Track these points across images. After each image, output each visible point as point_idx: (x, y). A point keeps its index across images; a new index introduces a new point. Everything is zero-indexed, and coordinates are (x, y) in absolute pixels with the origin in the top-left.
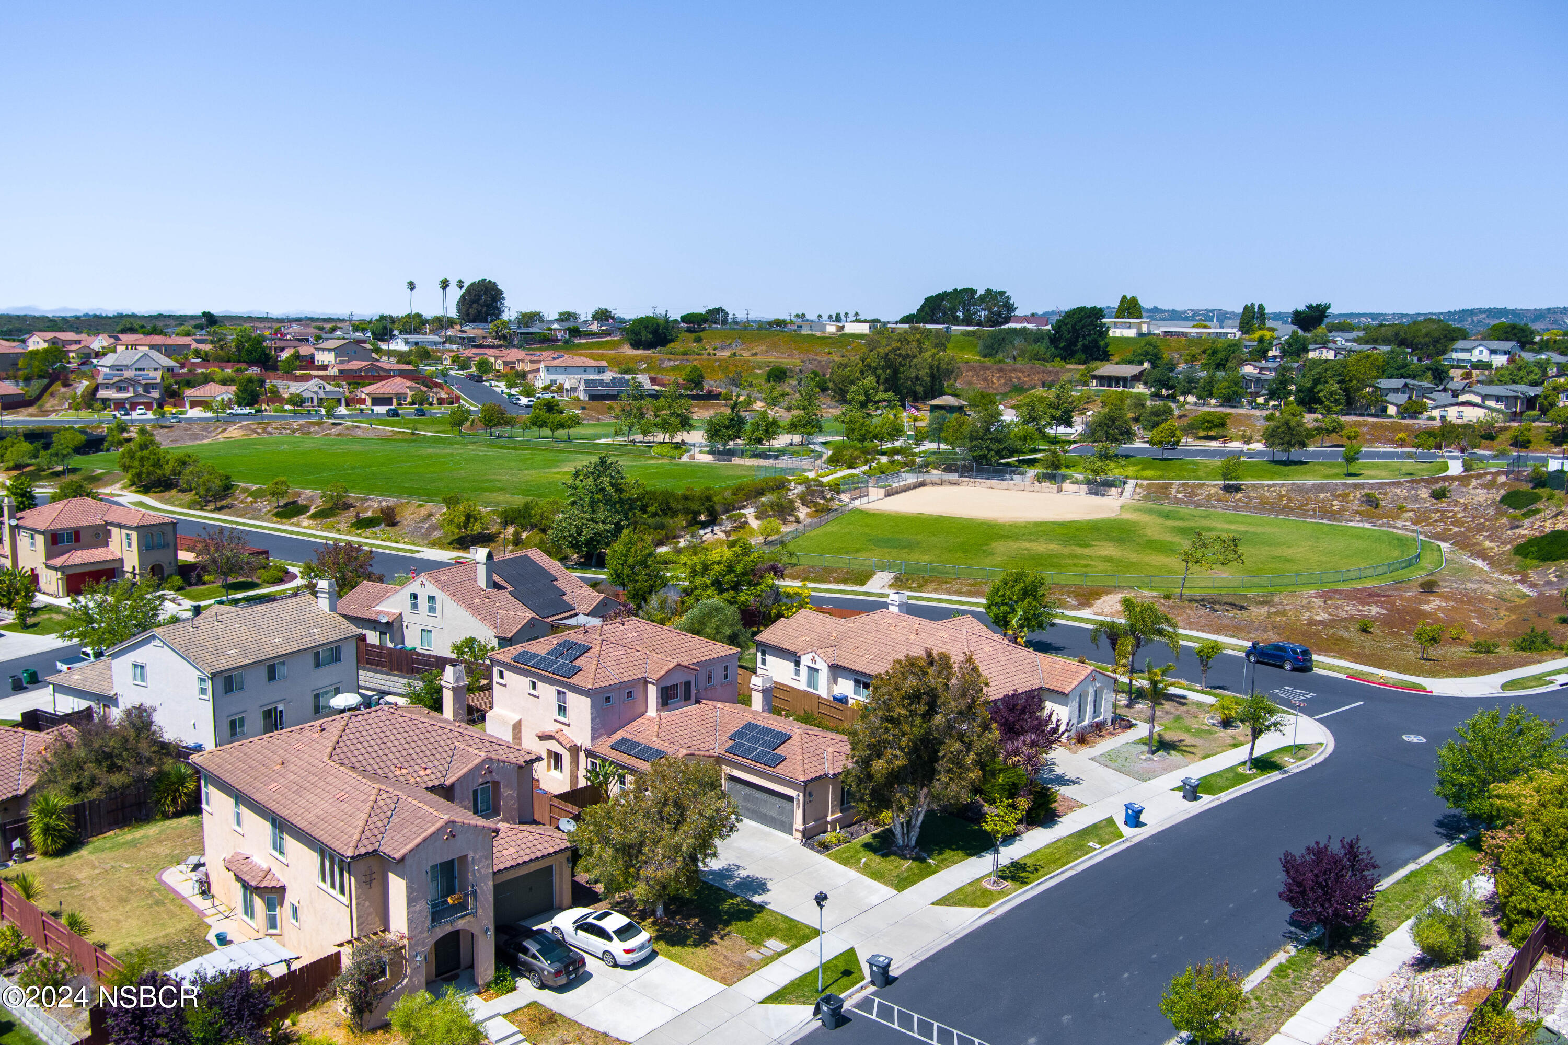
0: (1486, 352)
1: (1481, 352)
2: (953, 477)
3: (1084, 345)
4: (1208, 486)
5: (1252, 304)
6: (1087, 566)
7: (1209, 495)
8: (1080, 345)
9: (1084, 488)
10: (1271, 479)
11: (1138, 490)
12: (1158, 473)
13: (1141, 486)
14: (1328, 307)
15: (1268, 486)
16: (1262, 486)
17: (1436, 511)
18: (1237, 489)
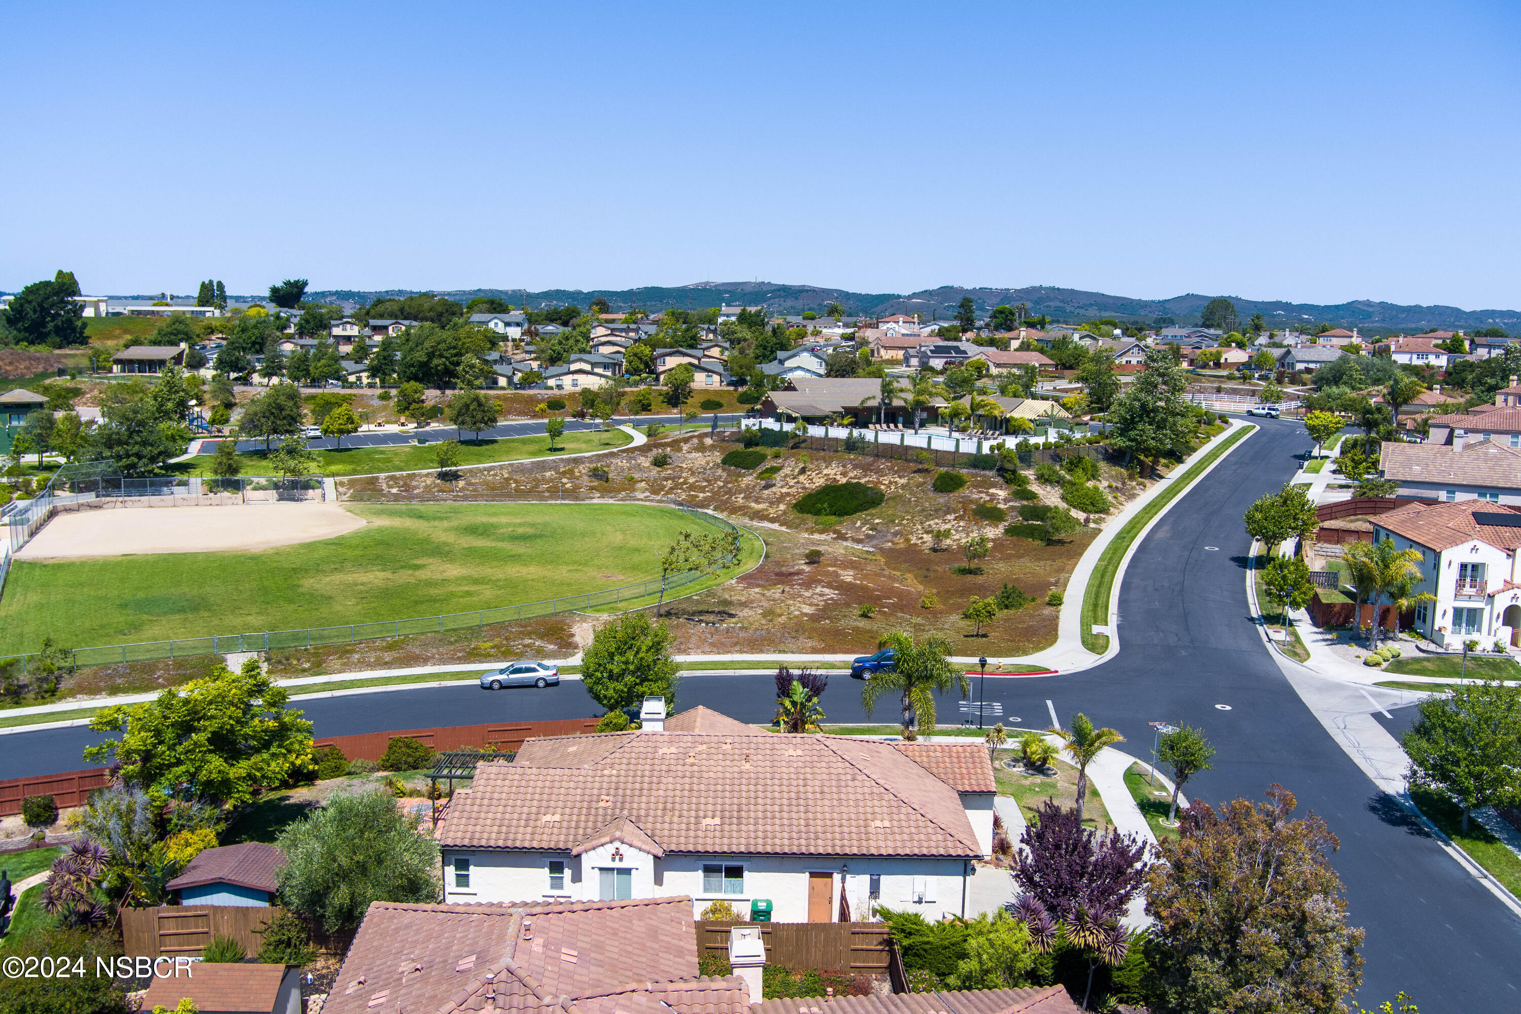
0: (501, 325)
1: (496, 324)
2: (89, 497)
3: (56, 326)
4: (421, 476)
5: (211, 282)
6: (469, 594)
7: (426, 487)
8: (51, 326)
9: (273, 494)
10: (480, 462)
11: (341, 489)
12: (349, 467)
13: (342, 484)
14: (305, 284)
15: (485, 469)
16: (481, 471)
17: (666, 479)
18: (455, 476)
